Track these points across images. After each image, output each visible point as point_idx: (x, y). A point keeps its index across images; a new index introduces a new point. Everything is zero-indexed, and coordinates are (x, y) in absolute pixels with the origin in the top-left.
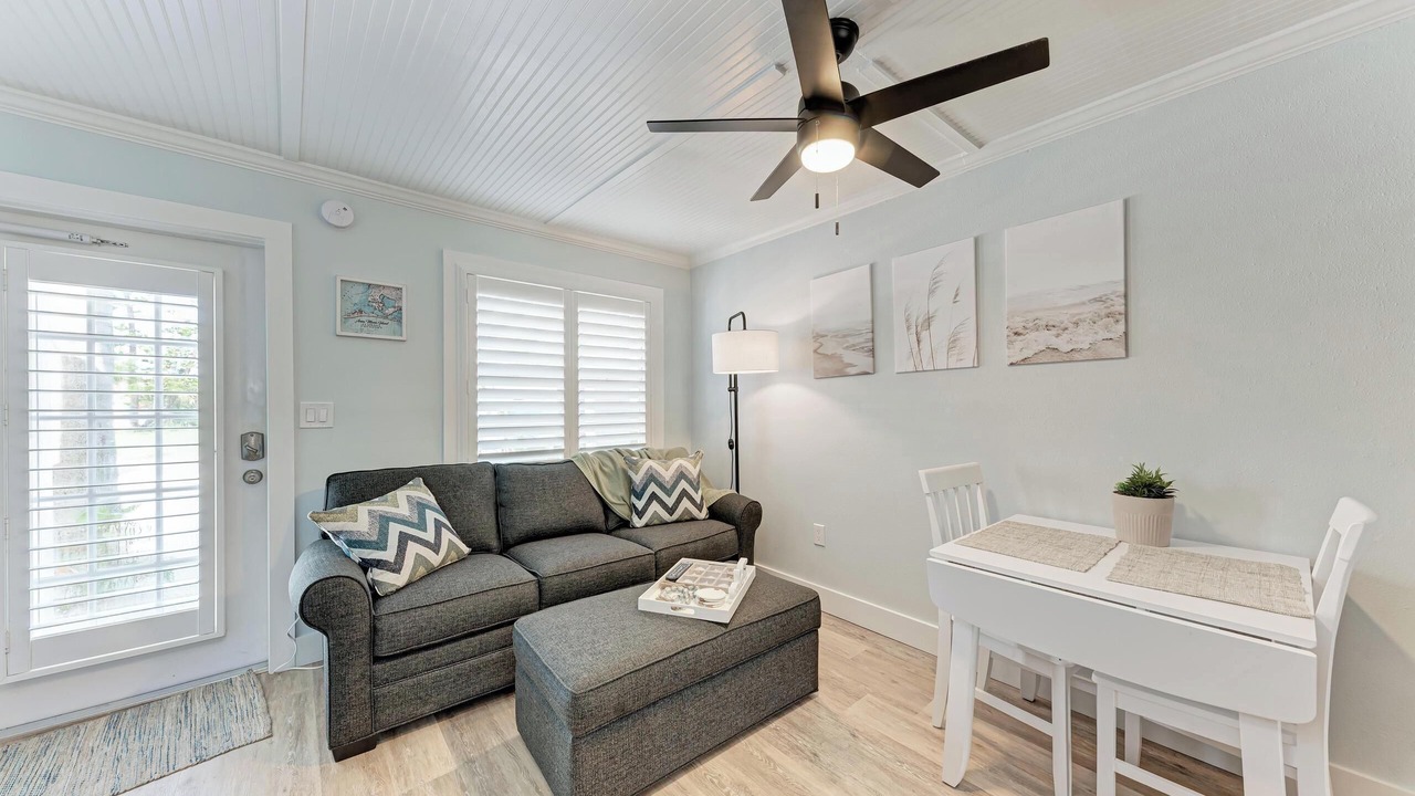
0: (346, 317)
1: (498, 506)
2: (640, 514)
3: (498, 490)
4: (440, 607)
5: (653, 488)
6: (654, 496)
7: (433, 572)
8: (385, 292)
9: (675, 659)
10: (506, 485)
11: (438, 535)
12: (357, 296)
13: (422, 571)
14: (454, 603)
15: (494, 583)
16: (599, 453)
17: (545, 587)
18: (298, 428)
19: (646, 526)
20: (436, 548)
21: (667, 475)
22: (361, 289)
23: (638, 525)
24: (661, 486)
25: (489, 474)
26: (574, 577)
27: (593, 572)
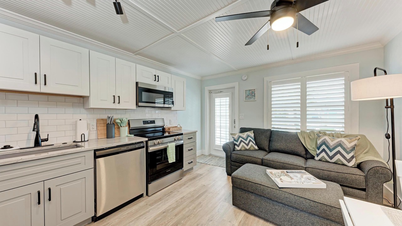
0: (246, 97)
1: (270, 141)
2: (318, 155)
3: (270, 137)
4: (241, 156)
5: (324, 147)
6: (324, 150)
7: (246, 150)
8: (252, 91)
9: (256, 185)
10: (273, 136)
11: (249, 142)
12: (248, 93)
13: (243, 149)
14: (243, 156)
15: (252, 156)
16: (311, 131)
17: (263, 161)
18: (239, 119)
19: (320, 160)
20: (247, 145)
21: (332, 143)
22: (248, 91)
23: (316, 159)
24: (328, 147)
25: (269, 132)
26: (271, 162)
27: (278, 164)
